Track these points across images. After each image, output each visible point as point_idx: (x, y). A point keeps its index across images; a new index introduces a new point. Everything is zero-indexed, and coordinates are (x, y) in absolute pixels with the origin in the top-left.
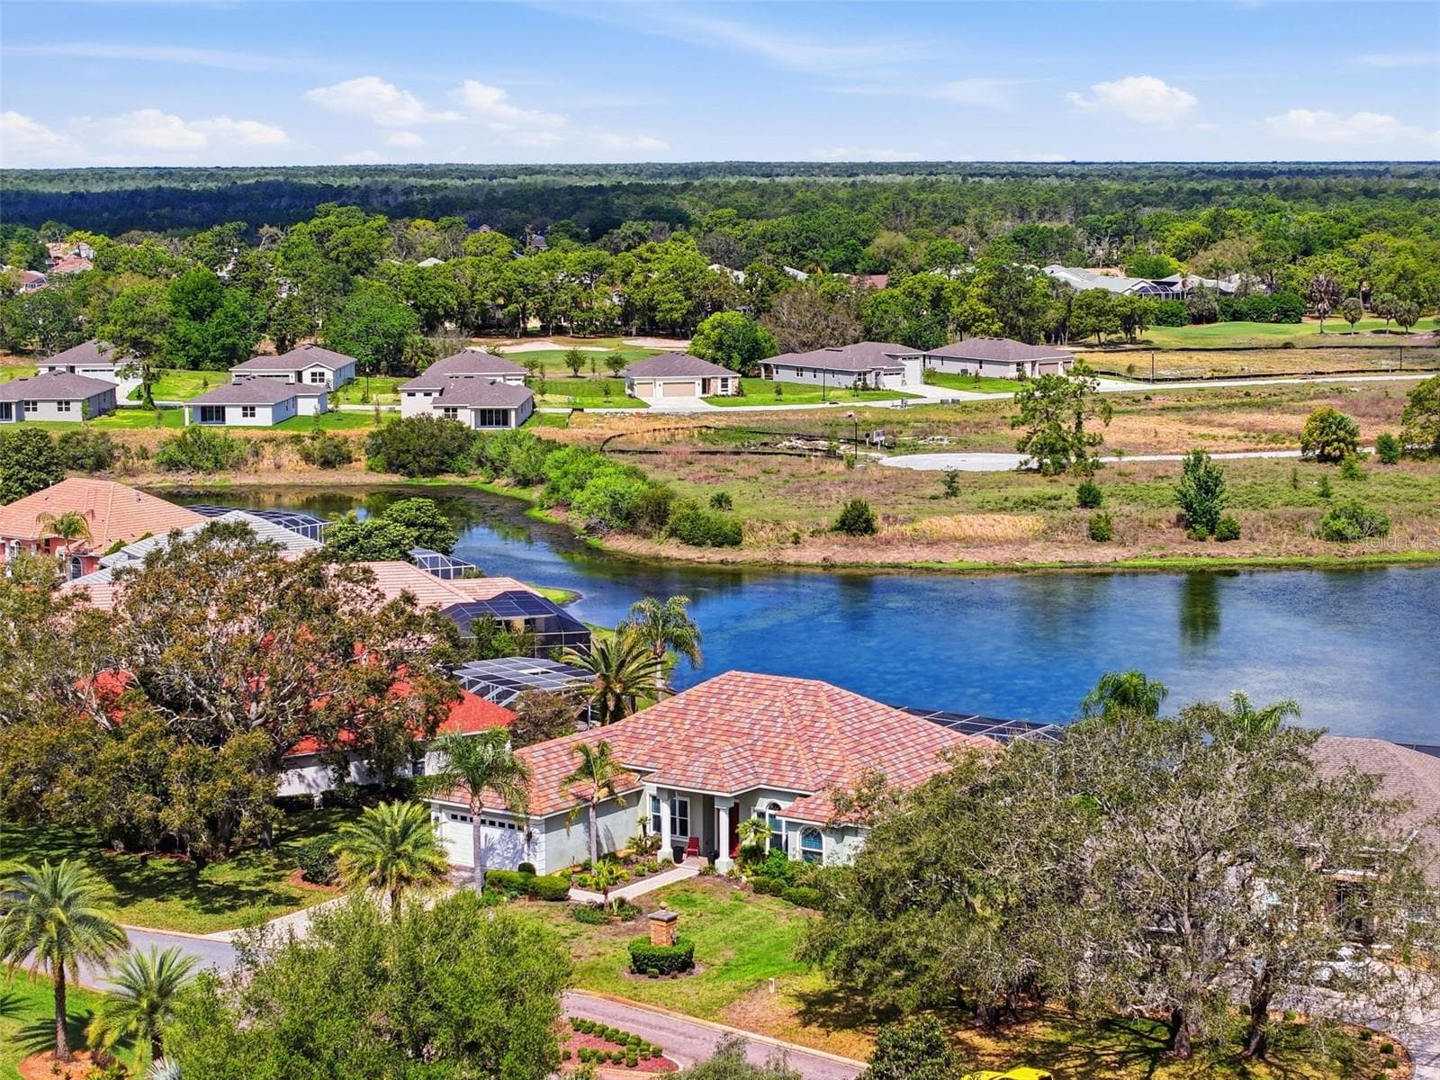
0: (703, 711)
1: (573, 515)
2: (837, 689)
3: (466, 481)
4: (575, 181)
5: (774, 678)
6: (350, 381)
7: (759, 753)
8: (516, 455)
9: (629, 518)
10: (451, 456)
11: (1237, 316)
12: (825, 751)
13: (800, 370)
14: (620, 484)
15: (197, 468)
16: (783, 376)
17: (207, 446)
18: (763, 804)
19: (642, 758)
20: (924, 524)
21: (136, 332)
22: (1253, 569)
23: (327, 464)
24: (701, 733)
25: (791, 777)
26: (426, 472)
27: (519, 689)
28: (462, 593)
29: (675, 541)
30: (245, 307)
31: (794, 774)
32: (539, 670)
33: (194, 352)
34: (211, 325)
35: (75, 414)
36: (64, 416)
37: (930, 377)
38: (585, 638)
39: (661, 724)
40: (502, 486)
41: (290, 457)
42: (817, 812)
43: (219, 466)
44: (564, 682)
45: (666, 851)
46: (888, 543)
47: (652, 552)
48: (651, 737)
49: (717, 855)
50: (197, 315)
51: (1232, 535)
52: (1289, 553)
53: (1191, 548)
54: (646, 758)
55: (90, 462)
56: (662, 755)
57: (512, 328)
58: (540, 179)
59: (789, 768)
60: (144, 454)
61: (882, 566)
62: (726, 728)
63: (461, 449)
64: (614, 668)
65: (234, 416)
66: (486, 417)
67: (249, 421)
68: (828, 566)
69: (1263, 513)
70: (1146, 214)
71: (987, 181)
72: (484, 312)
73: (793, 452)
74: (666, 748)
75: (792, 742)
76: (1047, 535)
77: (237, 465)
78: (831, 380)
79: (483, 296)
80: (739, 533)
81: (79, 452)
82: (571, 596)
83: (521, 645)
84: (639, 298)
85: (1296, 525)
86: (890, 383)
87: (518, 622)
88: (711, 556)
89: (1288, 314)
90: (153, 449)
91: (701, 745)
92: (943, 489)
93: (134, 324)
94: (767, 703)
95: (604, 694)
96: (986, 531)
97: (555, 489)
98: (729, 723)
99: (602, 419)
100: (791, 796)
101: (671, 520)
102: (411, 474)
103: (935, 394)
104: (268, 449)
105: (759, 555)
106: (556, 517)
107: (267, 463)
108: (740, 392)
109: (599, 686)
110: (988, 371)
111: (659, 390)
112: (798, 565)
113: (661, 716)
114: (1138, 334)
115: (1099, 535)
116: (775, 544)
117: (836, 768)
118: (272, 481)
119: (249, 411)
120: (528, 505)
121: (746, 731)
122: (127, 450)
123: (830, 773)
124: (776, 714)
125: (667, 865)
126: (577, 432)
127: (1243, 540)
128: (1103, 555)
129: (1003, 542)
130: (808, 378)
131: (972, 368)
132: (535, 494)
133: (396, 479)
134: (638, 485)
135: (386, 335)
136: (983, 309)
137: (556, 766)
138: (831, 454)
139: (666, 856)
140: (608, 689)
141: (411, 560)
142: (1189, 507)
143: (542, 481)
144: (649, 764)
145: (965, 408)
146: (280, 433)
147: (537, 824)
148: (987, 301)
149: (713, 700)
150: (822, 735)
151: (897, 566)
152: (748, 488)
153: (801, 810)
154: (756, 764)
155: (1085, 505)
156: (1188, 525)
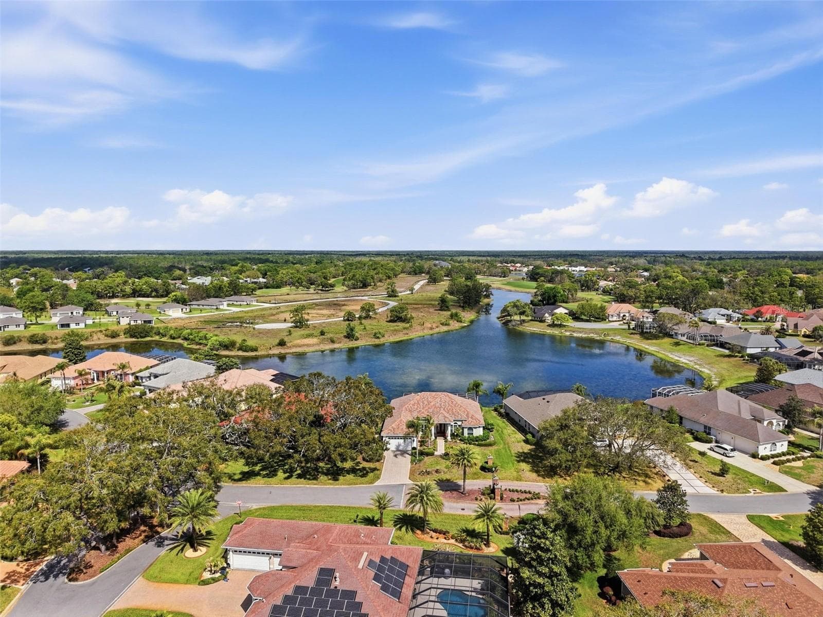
3: (154, 339)
4: (36, 256)
6: (83, 313)
9: (225, 347)
10: (148, 333)
14: (221, 339)
17: (78, 335)
21: (33, 305)
23: (113, 337)
26: (142, 337)
29: (241, 351)
35: (22, 328)
36: (18, 329)
41: (102, 336)
46: (293, 346)
47: (236, 354)
51: (357, 339)
55: (41, 341)
58: (26, 255)
60: (56, 338)
63: (151, 331)
65: (72, 326)
66: (145, 322)
67: (78, 327)
70: (225, 265)
71: (154, 255)
73: (233, 326)
78: (210, 307)
80: (257, 348)
85: (368, 337)
86: (221, 307)
89: (278, 287)
90: (59, 337)
93: (32, 303)
96: (309, 343)
101: (238, 345)
102: (138, 338)
104: (94, 334)
107: (95, 338)
108: (193, 311)
110: (239, 303)
111: (171, 311)
114: (254, 292)
115: (333, 341)
119: (77, 324)
122: (51, 338)
127: (360, 340)
128: (336, 346)
131: (235, 303)
133: (134, 339)
134: (226, 339)
142: (348, 334)
143: (176, 337)
147: (415, 437)
155: (322, 335)
156: (349, 338)
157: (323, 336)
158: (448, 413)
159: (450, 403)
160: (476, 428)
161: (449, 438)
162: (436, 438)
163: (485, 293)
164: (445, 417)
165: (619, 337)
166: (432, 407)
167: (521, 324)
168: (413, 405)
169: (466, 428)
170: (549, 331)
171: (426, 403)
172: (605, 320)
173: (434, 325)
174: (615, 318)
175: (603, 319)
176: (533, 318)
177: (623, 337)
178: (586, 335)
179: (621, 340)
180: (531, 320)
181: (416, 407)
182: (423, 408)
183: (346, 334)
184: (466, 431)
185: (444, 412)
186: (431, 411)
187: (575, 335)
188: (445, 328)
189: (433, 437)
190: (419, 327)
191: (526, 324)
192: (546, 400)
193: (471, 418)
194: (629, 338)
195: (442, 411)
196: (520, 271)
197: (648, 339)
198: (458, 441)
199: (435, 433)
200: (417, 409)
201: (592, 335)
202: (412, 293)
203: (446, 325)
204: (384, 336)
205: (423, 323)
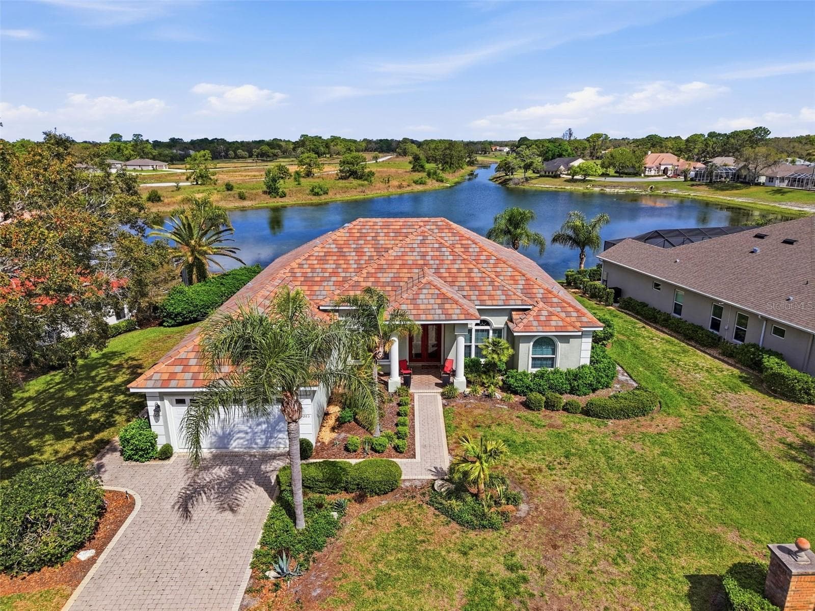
22: (291, 206)
31: (499, 293)
42: (553, 323)
46: (169, 204)
51: (283, 195)
52: (304, 200)
53: (274, 200)
59: (491, 288)
69: (288, 190)
85: (301, 193)
92: (174, 188)
110: (143, 168)
115: (242, 197)
127: (287, 197)
128: (247, 203)
131: (137, 168)
136: (132, 152)
142: (269, 188)
153: (535, 323)
155: (228, 190)
156: (269, 193)
157: (230, 192)
158: (452, 284)
159: (459, 249)
160: (566, 339)
161: (460, 381)
162: (407, 383)
163: (468, 159)
164: (444, 298)
165: (675, 190)
166: (391, 265)
167: (527, 181)
168: (322, 260)
169: (527, 339)
170: (568, 187)
171: (368, 250)
172: (640, 175)
173: (404, 184)
174: (653, 173)
175: (637, 174)
176: (543, 174)
177: (681, 190)
178: (624, 191)
179: (680, 193)
180: (541, 176)
181: (330, 267)
182: (359, 269)
183: (265, 189)
184: (526, 352)
185: (438, 282)
186: (386, 277)
187: (608, 190)
188: (420, 188)
189: (395, 380)
190: (382, 185)
191: (534, 182)
192: (775, 240)
193: (545, 300)
194: (691, 190)
195: (431, 277)
196: (500, 151)
197: (723, 190)
198: (498, 395)
199: (402, 363)
200: (334, 273)
201: (634, 190)
202: (377, 161)
203: (420, 184)
204: (327, 193)
205: (388, 180)
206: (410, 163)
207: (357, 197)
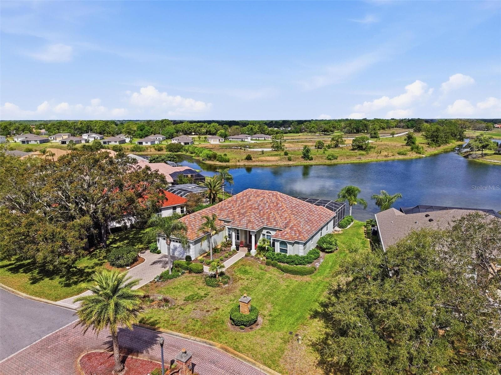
0: (242, 201)
1: (200, 157)
2: (282, 194)
3: (182, 153)
5: (262, 191)
6: (165, 140)
7: (262, 215)
8: (190, 149)
9: (210, 158)
10: (180, 149)
11: (291, 133)
12: (283, 214)
13: (233, 138)
14: (208, 152)
15: (137, 151)
16: (231, 139)
17: (139, 148)
18: (264, 232)
19: (224, 216)
20: (260, 158)
21: (128, 131)
22: (315, 165)
23: (159, 150)
24: (243, 208)
25: (274, 223)
26: (176, 152)
27: (188, 192)
28: (177, 170)
29: (218, 161)
30: (149, 129)
31: (275, 222)
32: (193, 187)
33: (141, 136)
34: (143, 132)
35: (117, 144)
37: (252, 140)
38: (204, 179)
39: (230, 205)
40: (188, 154)
41: (153, 150)
42: (286, 237)
43: (141, 151)
44: (200, 190)
45: (234, 247)
46: (254, 161)
47: (214, 163)
48: (226, 209)
49: (251, 249)
50: (141, 130)
51: (311, 159)
52: (322, 162)
53: (306, 161)
54: (226, 216)
56: (231, 215)
57: (190, 134)
59: (273, 220)
60: (128, 149)
61: (254, 165)
62: (250, 206)
63: (181, 148)
64: (213, 187)
65: (144, 144)
66: (186, 144)
67: (147, 144)
68: (245, 165)
69: (316, 156)
72: (186, 131)
73: (234, 148)
74: (232, 213)
75: (272, 211)
76: (281, 160)
77: (144, 151)
78: (238, 140)
79: (186, 129)
80: (229, 160)
81: (116, 149)
82: (200, 171)
83: (189, 181)
84: (208, 130)
85: (322, 158)
86: (246, 140)
87: (189, 175)
88: (224, 164)
89: (297, 132)
90: (129, 148)
91: (243, 212)
92: (261, 153)
94: (262, 198)
95: (210, 194)
96: (271, 159)
97: (197, 154)
98: (251, 205)
99: (204, 144)
100: (275, 230)
101: (217, 158)
102: (173, 152)
103: (253, 142)
104: (149, 148)
105: (233, 164)
106: (197, 158)
107: (149, 150)
108: (224, 141)
109: (209, 192)
110: (260, 139)
111: (212, 141)
112: (239, 165)
113: (229, 202)
115: (290, 159)
116: (235, 162)
117: (288, 220)
118: (150, 153)
119: (147, 143)
120: (192, 157)
121: (257, 207)
122: (125, 148)
123: (286, 222)
124: (265, 202)
125: (234, 252)
126: (200, 146)
127: (314, 160)
128: (291, 163)
129: (273, 161)
130: (234, 140)
131: (258, 139)
132: (193, 155)
133: (171, 153)
134: (211, 152)
135: (170, 133)
136: (258, 130)
137: (198, 221)
138: (241, 149)
139: (234, 249)
140: (211, 192)
141: (167, 163)
142: (304, 155)
143: (195, 153)
144: (227, 218)
145: (258, 143)
146: (151, 146)
147: (192, 243)
148: (258, 129)
149: (245, 197)
150: (281, 209)
151: (256, 165)
152: (229, 153)
153: (280, 235)
154: (262, 219)
156: (304, 158)
157: (285, 156)
160: (291, 244)
161: (253, 251)
167: (482, 156)
169: (278, 241)
173: (391, 154)
176: (497, 152)
180: (494, 154)
184: (277, 245)
188: (399, 157)
190: (375, 155)
191: (487, 157)
192: (428, 218)
193: (291, 228)
198: (262, 258)
202: (393, 136)
203: (402, 154)
204: (337, 159)
205: (381, 152)
206: (405, 140)
207: (355, 161)
